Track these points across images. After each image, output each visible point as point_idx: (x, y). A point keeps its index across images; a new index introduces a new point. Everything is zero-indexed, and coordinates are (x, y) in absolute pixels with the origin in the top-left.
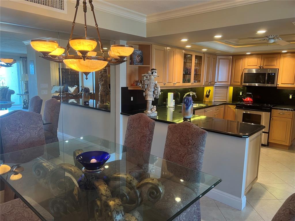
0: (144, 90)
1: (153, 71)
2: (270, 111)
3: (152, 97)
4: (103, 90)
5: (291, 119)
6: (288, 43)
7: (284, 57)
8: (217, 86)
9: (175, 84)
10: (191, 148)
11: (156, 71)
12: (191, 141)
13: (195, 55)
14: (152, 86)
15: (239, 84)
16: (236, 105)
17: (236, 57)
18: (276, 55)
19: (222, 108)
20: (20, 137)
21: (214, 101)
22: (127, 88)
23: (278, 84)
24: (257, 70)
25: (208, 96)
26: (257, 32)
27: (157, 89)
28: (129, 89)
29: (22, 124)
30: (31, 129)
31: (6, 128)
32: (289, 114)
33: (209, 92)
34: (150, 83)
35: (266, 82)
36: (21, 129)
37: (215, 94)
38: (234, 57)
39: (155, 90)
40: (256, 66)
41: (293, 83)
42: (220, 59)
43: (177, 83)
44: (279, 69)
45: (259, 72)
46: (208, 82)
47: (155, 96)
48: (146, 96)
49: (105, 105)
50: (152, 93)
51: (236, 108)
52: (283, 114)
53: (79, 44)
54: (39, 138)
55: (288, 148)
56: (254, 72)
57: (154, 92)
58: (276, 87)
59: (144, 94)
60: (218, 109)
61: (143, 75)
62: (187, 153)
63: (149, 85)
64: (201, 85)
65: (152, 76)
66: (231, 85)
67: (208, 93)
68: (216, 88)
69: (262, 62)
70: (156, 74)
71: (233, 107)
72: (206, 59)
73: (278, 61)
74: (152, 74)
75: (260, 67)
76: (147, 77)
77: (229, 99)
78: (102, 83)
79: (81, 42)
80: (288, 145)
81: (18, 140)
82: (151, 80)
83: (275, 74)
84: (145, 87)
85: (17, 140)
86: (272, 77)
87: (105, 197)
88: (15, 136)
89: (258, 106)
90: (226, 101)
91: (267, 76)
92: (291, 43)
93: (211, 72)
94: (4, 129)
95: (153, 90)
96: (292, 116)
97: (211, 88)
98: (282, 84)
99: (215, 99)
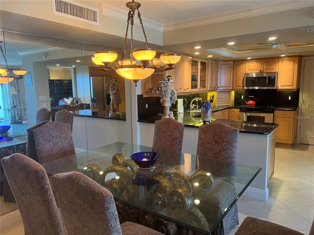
0: (161, 96)
1: (169, 78)
2: (272, 112)
3: (170, 103)
4: (115, 99)
5: (293, 119)
6: (288, 48)
7: (282, 61)
8: (220, 91)
9: (185, 90)
10: (225, 145)
11: (172, 78)
12: (225, 139)
13: (201, 62)
14: (169, 92)
15: (241, 88)
16: (240, 108)
17: (237, 62)
18: (275, 59)
19: (226, 112)
20: (54, 146)
21: (218, 106)
22: (142, 95)
23: (278, 86)
24: (257, 74)
25: (212, 101)
26: (268, 39)
27: (174, 95)
28: (144, 96)
29: (55, 134)
30: (63, 139)
31: (40, 139)
32: (290, 114)
33: (213, 97)
34: (167, 89)
35: (267, 85)
36: (55, 139)
37: (218, 99)
38: (234, 62)
39: (172, 96)
40: (256, 70)
41: (292, 85)
42: (221, 65)
43: (186, 89)
44: (278, 72)
45: (260, 75)
46: (212, 87)
47: (172, 102)
48: (163, 102)
49: (118, 114)
50: (169, 99)
51: (240, 112)
52: (285, 114)
53: (144, 55)
54: (70, 148)
55: (291, 146)
56: (254, 76)
57: (171, 98)
58: (276, 90)
59: (161, 100)
60: (223, 114)
61: (160, 82)
62: (222, 150)
63: (166, 91)
64: (206, 91)
65: (169, 83)
66: (233, 90)
67: (211, 98)
68: (219, 93)
69: (262, 66)
70: (172, 81)
71: (237, 111)
72: (210, 65)
73: (277, 65)
74: (169, 80)
75: (260, 71)
76: (164, 84)
77: (232, 103)
78: (115, 92)
79: (147, 53)
80: (291, 143)
81: (53, 150)
82: (168, 87)
83: (274, 77)
84: (162, 93)
85: (51, 150)
86: (272, 80)
87: (169, 188)
88: (49, 146)
89: (261, 108)
90: (229, 106)
91: (267, 79)
92: (291, 47)
93: (214, 78)
94: (39, 139)
95: (170, 96)
96: (293, 116)
97: (215, 93)
98: (281, 86)
99: (218, 104)
